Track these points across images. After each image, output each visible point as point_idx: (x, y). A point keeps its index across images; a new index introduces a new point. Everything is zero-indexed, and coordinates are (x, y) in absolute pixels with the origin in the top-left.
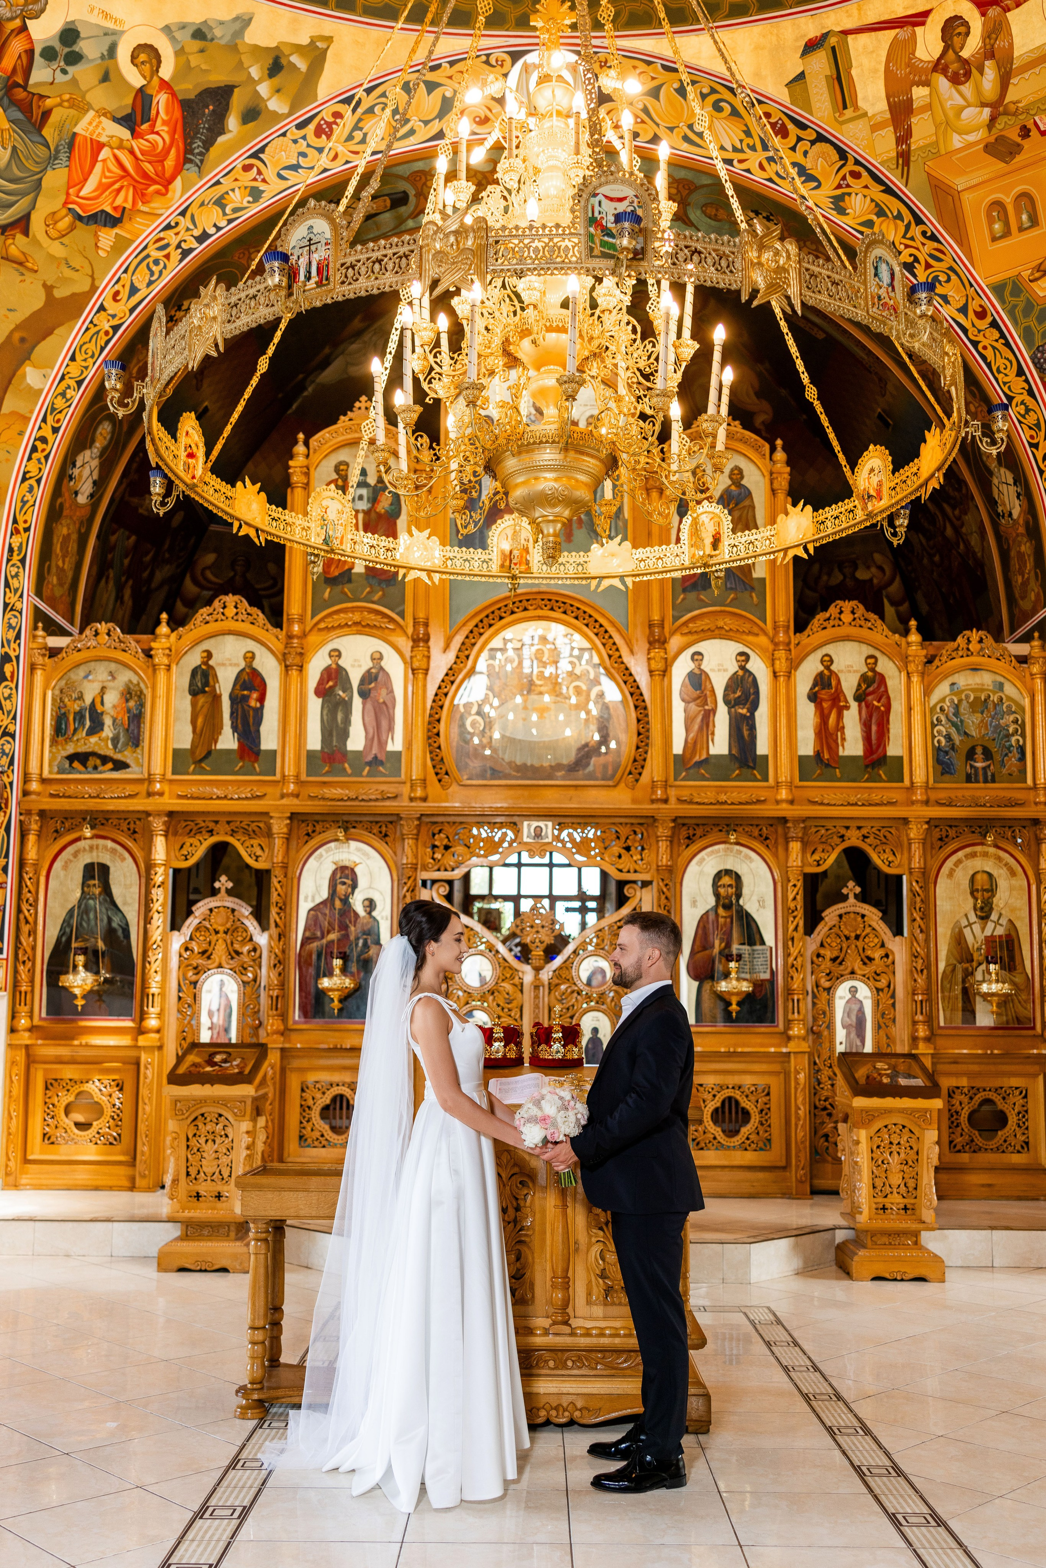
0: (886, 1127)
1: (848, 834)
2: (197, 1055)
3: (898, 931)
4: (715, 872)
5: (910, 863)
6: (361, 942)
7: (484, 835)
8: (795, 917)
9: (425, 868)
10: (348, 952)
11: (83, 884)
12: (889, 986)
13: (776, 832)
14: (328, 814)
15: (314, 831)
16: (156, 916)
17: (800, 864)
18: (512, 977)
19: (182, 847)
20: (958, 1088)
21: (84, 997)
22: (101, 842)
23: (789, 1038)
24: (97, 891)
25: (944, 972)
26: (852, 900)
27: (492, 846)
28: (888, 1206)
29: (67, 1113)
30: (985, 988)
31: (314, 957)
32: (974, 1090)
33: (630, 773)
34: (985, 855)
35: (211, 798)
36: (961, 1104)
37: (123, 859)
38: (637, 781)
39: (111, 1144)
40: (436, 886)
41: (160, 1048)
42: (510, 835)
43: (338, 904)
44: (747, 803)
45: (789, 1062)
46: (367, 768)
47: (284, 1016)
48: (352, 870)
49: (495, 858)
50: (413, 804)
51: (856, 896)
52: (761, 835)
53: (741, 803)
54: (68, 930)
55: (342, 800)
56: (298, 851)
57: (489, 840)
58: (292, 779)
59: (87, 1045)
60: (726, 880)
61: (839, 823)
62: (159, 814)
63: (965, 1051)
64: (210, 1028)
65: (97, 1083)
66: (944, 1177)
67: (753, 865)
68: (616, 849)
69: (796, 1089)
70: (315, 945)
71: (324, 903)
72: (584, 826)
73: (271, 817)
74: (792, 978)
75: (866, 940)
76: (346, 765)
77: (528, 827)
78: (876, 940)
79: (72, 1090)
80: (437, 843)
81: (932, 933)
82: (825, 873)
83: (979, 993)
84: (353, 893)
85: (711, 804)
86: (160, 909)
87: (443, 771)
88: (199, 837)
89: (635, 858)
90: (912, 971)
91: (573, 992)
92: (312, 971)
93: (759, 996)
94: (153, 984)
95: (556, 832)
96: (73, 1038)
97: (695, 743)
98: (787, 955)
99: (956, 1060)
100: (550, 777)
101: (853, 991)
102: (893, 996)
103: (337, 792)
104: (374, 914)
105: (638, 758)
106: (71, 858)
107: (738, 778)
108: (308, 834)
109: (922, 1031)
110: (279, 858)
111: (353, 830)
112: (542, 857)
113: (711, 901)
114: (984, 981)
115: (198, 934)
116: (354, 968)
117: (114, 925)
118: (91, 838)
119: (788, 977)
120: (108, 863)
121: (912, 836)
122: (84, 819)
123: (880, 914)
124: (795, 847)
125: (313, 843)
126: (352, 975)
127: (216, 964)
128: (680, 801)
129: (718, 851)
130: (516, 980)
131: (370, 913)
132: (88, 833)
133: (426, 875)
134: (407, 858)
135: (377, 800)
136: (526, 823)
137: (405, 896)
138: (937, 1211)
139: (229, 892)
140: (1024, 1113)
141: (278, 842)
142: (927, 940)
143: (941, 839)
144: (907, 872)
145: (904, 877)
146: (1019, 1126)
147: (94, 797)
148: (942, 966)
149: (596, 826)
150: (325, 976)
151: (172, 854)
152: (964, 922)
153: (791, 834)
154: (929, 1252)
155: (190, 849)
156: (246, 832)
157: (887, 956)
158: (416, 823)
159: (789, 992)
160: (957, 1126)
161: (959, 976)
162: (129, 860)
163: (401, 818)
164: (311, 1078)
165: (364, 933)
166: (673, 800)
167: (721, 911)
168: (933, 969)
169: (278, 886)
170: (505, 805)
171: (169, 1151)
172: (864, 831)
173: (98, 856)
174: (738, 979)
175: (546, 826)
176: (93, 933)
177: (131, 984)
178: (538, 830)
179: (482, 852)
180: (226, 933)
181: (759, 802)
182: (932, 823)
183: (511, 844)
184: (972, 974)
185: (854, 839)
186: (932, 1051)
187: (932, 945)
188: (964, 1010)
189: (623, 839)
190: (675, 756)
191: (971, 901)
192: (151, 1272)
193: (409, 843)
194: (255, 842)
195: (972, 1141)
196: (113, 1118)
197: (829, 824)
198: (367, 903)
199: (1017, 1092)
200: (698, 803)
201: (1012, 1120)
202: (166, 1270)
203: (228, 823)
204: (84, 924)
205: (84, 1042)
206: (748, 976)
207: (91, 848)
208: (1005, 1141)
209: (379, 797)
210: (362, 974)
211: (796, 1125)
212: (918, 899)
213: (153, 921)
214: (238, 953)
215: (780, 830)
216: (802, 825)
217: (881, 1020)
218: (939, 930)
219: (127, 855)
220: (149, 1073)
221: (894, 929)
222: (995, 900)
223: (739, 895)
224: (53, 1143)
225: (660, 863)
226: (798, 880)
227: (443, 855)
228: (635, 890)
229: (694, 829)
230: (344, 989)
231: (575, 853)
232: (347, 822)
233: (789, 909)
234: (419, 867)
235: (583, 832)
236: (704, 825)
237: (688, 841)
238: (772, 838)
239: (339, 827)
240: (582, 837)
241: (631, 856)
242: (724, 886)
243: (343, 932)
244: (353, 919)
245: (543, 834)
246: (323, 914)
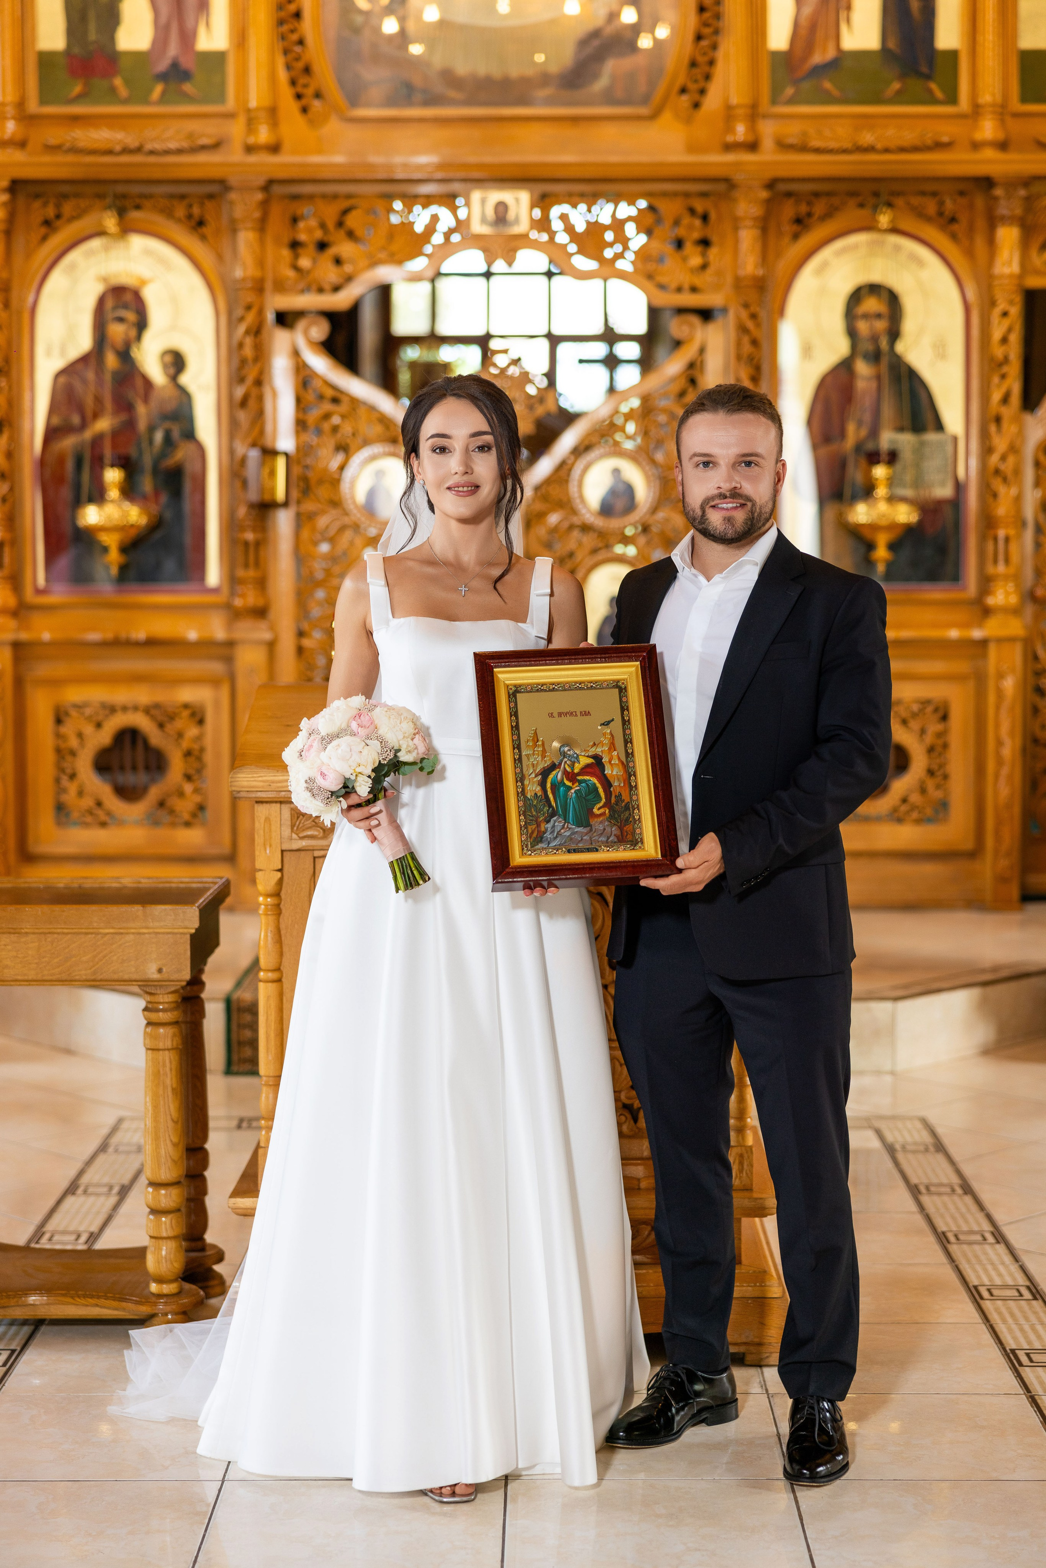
4: (849, 288)
6: (159, 436)
7: (394, 219)
8: (1003, 377)
9: (280, 287)
10: (133, 452)
13: (971, 206)
14: (85, 181)
17: (1016, 269)
23: (986, 612)
27: (411, 242)
31: (70, 465)
33: (683, 90)
38: (696, 105)
40: (301, 325)
42: (446, 219)
43: (111, 361)
44: (915, 149)
45: (984, 655)
46: (158, 89)
47: (15, 581)
48: (137, 294)
49: (417, 264)
50: (253, 159)
52: (941, 214)
53: (902, 150)
55: (110, 152)
56: (29, 255)
57: (405, 229)
58: (10, 111)
60: (871, 305)
67: (925, 274)
69: (998, 708)
70: (68, 443)
71: (84, 359)
72: (591, 199)
74: (995, 495)
76: (118, 82)
77: (480, 204)
80: (303, 237)
84: (139, 337)
85: (845, 151)
87: (309, 91)
89: (692, 262)
91: (571, 527)
92: (66, 493)
93: (930, 532)
95: (537, 213)
97: (813, 27)
98: (987, 450)
100: (523, 100)
103: (102, 136)
104: (183, 380)
105: (701, 59)
107: (899, 98)
108: (47, 223)
111: (134, 215)
112: (510, 260)
113: (841, 347)
116: (147, 485)
119: (988, 493)
124: (1008, 236)
125: (57, 240)
126: (144, 498)
128: (783, 146)
129: (856, 247)
131: (174, 378)
133: (283, 303)
134: (244, 268)
135: (180, 151)
136: (476, 196)
137: (241, 345)
149: (616, 199)
150: (91, 500)
153: (1003, 209)
158: (260, 197)
159: (989, 522)
163: (229, 188)
164: (74, 695)
165: (165, 418)
166: (768, 143)
167: (860, 367)
170: (435, 160)
174: (891, 499)
175: (517, 200)
178: (501, 209)
179: (391, 255)
181: (939, 146)
183: (448, 235)
189: (668, 224)
190: (775, 54)
193: (246, 238)
198: (169, 359)
200: (818, 151)
206: (909, 493)
209: (185, 144)
210: (164, 498)
211: (997, 776)
215: (980, 202)
216: (1022, 192)
223: (894, 334)
225: (742, 273)
226: (1011, 302)
227: (314, 261)
228: (692, 326)
229: (809, 203)
230: (132, 526)
231: (573, 254)
232: (124, 196)
233: (992, 359)
234: (269, 285)
235: (589, 211)
236: (829, 194)
237: (795, 228)
238: (964, 219)
239: (109, 207)
240: (588, 223)
241: (685, 259)
242: (866, 316)
243: (123, 417)
244: (141, 391)
245: (511, 215)
246: (84, 382)
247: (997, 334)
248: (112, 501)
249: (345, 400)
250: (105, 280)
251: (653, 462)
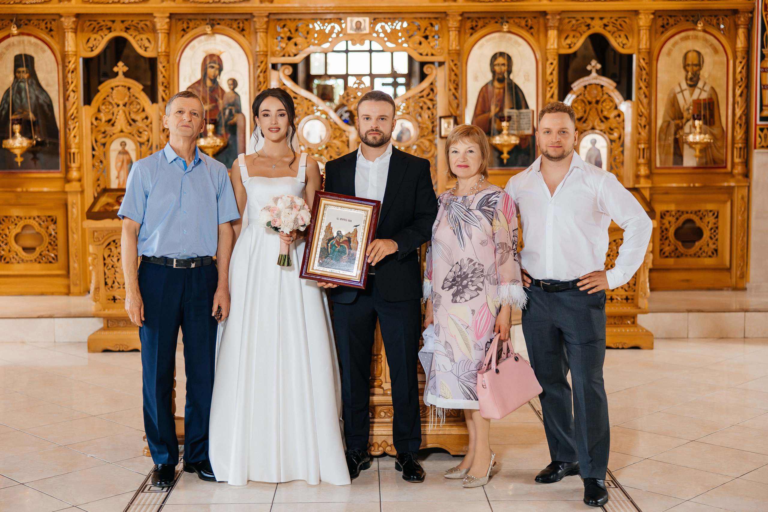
0: (615, 241)
1: (593, 23)
2: (108, 196)
3: (628, 97)
4: (492, 54)
5: (639, 45)
6: (227, 112)
7: (317, 28)
8: (551, 88)
9: (273, 54)
10: (217, 118)
11: (15, 71)
12: (620, 138)
13: (539, 22)
14: (198, 14)
15: (188, 28)
16: (72, 94)
17: (556, 46)
18: (341, 136)
19: (88, 41)
20: (668, 211)
21: (22, 156)
22: (26, 38)
24: (26, 76)
25: (661, 127)
26: (594, 74)
27: (324, 37)
28: (615, 297)
29: (16, 241)
30: (691, 138)
32: (680, 213)
34: (696, 38)
35: (108, 3)
36: (669, 223)
37: (44, 51)
39: (50, 262)
40: (282, 69)
41: (82, 192)
42: (337, 28)
43: (209, 83)
48: (219, 57)
49: (326, 46)
50: (263, 5)
51: (597, 71)
52: (527, 26)
54: (6, 106)
55: (208, 3)
56: (177, 43)
57: (321, 32)
59: (27, 192)
60: (500, 60)
61: (586, 15)
62: (68, 16)
63: (674, 185)
64: (118, 177)
65: (37, 219)
66: (655, 275)
67: (521, 49)
68: (418, 38)
71: (198, 82)
72: (393, 20)
73: (155, 17)
75: (604, 104)
77: (350, 22)
78: (611, 104)
79: (19, 224)
80: (282, 35)
81: (653, 98)
82: (575, 54)
83: (687, 142)
84: (220, 74)
86: (74, 89)
88: (100, 33)
89: (432, 44)
90: (636, 128)
93: (524, 147)
94: (73, 146)
95: (372, 26)
96: (17, 187)
99: (667, 192)
101: (594, 142)
102: (623, 145)
104: (236, 90)
106: (4, 50)
108: (183, 30)
109: (643, 171)
110: (162, 48)
111: (217, 27)
112: (362, 44)
114: (690, 133)
115: (104, 107)
116: (223, 131)
117: (41, 101)
118: (19, 34)
120: (33, 54)
121: (641, 23)
122: (12, 21)
123: (615, 84)
124: (553, 34)
125: (188, 36)
126: (222, 136)
127: (119, 129)
129: (494, 38)
130: (344, 138)
131: (233, 90)
132: (14, 30)
133: (274, 60)
134: (260, 47)
136: (349, 19)
137: (259, 76)
138: (650, 300)
139: (126, 75)
140: (715, 229)
141: (161, 36)
142: (649, 103)
143: (663, 26)
144: (636, 51)
145: (634, 57)
146: (711, 238)
147: (17, 3)
148: (660, 122)
149: (402, 20)
151: (81, 47)
152: (678, 89)
153: (550, 24)
154: (642, 329)
155: (94, 43)
156: (136, 29)
157: (619, 116)
158: (266, 19)
160: (666, 239)
161: (672, 129)
162: (49, 51)
163: (254, 17)
165: (230, 105)
167: (496, 84)
168: (653, 124)
169: (163, 70)
170: (333, 5)
171: (91, 268)
172: (605, 21)
173: (24, 49)
174: (508, 135)
175: (365, 21)
176: (23, 108)
177: (56, 145)
178: (359, 24)
179: (316, 42)
180: (125, 105)
182: (657, 14)
183: (338, 34)
184: (682, 128)
185: (597, 27)
186: (649, 185)
187: (653, 107)
188: (675, 154)
189: (423, 30)
191: (683, 73)
192: (84, 353)
193: (261, 35)
194: (144, 37)
195: (677, 249)
196: (50, 243)
197: (579, 16)
198: (231, 82)
199: (711, 214)
201: (706, 234)
202: (94, 351)
203: (123, 22)
204: (18, 101)
205: (24, 190)
206: (515, 132)
207: (19, 42)
208: (701, 249)
210: (229, 136)
212: (644, 72)
213: (70, 99)
214: (134, 121)
215: (542, 21)
216: (558, 17)
217: (613, 163)
218: (659, 95)
219: (46, 48)
220: (75, 211)
221: (625, 95)
222: (702, 72)
223: (510, 72)
224: (8, 263)
225: (451, 48)
226: (554, 60)
227: (287, 44)
228: (432, 69)
229: (477, 22)
230: (218, 146)
231: (386, 42)
232: (213, 20)
233: (547, 81)
234: (269, 53)
235: (392, 25)
236: (484, 18)
237: (471, 31)
238: (536, 27)
239: (207, 24)
240: (392, 29)
241: (429, 43)
242: (499, 65)
243: (214, 104)
244: (220, 95)
245: (362, 27)
246: (199, 91)
247: (549, 72)
248: (209, 137)
249: (299, 98)
250: (206, 52)
251: (417, 120)
